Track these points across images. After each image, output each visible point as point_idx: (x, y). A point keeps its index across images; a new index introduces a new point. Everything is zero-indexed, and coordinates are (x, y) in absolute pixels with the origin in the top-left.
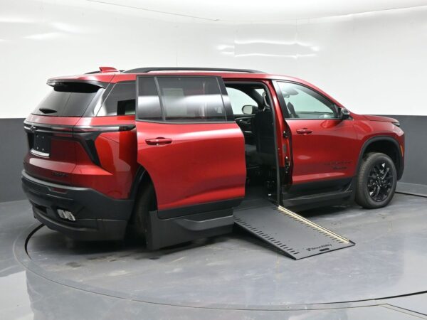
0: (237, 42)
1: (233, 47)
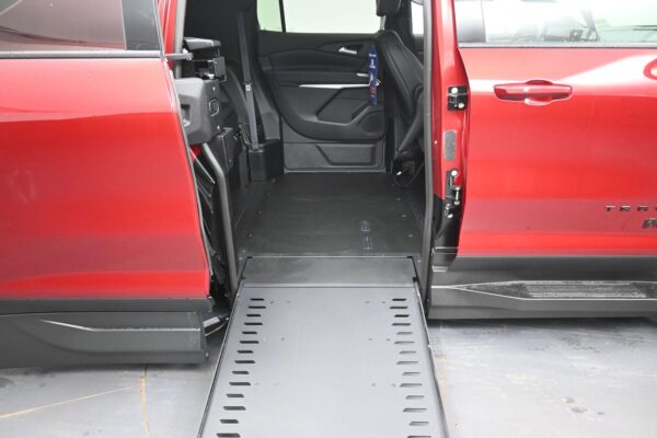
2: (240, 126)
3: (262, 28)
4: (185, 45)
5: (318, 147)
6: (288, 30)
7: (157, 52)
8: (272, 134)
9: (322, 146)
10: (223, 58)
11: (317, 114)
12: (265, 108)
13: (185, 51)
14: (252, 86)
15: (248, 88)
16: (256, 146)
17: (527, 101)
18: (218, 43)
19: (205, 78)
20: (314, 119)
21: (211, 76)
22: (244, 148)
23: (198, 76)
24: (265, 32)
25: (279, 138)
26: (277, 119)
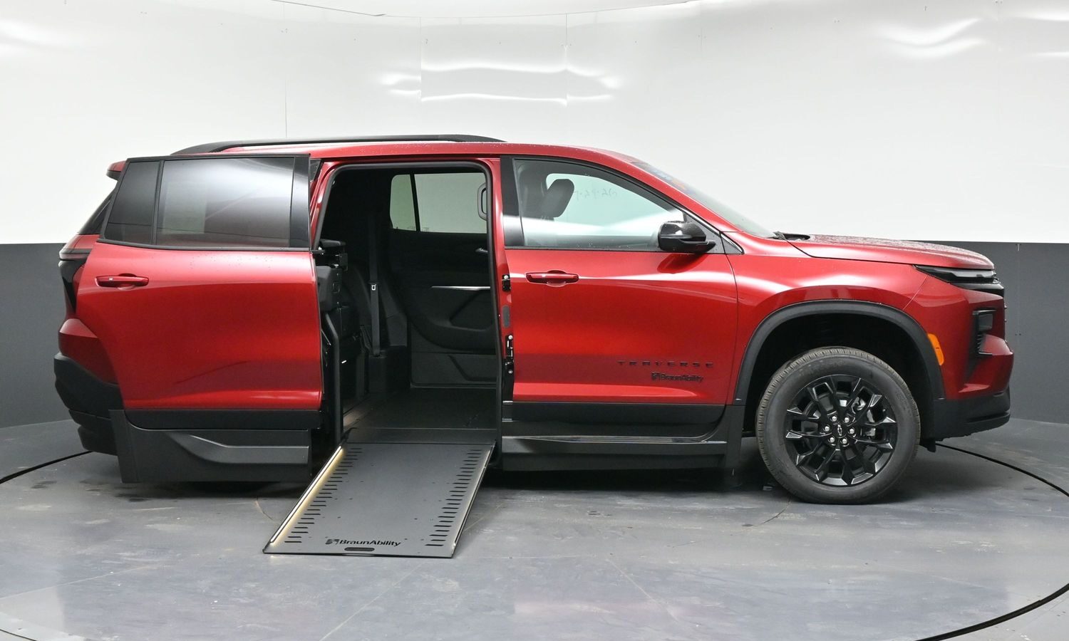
0: (427, 66)
1: (419, 78)
2: (361, 328)
3: (394, 227)
4: (320, 244)
5: (451, 357)
6: (422, 229)
7: (307, 249)
8: (398, 339)
9: (456, 356)
10: (346, 254)
11: (451, 319)
12: (392, 310)
13: (320, 249)
14: (378, 287)
15: (374, 288)
16: (376, 351)
17: (548, 284)
18: (344, 244)
19: (333, 267)
20: (448, 324)
21: (337, 265)
22: (363, 351)
23: (327, 265)
24: (397, 230)
25: (405, 344)
26: (405, 324)
